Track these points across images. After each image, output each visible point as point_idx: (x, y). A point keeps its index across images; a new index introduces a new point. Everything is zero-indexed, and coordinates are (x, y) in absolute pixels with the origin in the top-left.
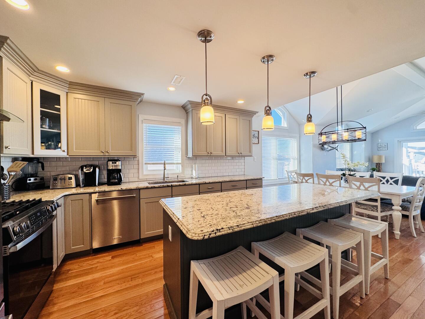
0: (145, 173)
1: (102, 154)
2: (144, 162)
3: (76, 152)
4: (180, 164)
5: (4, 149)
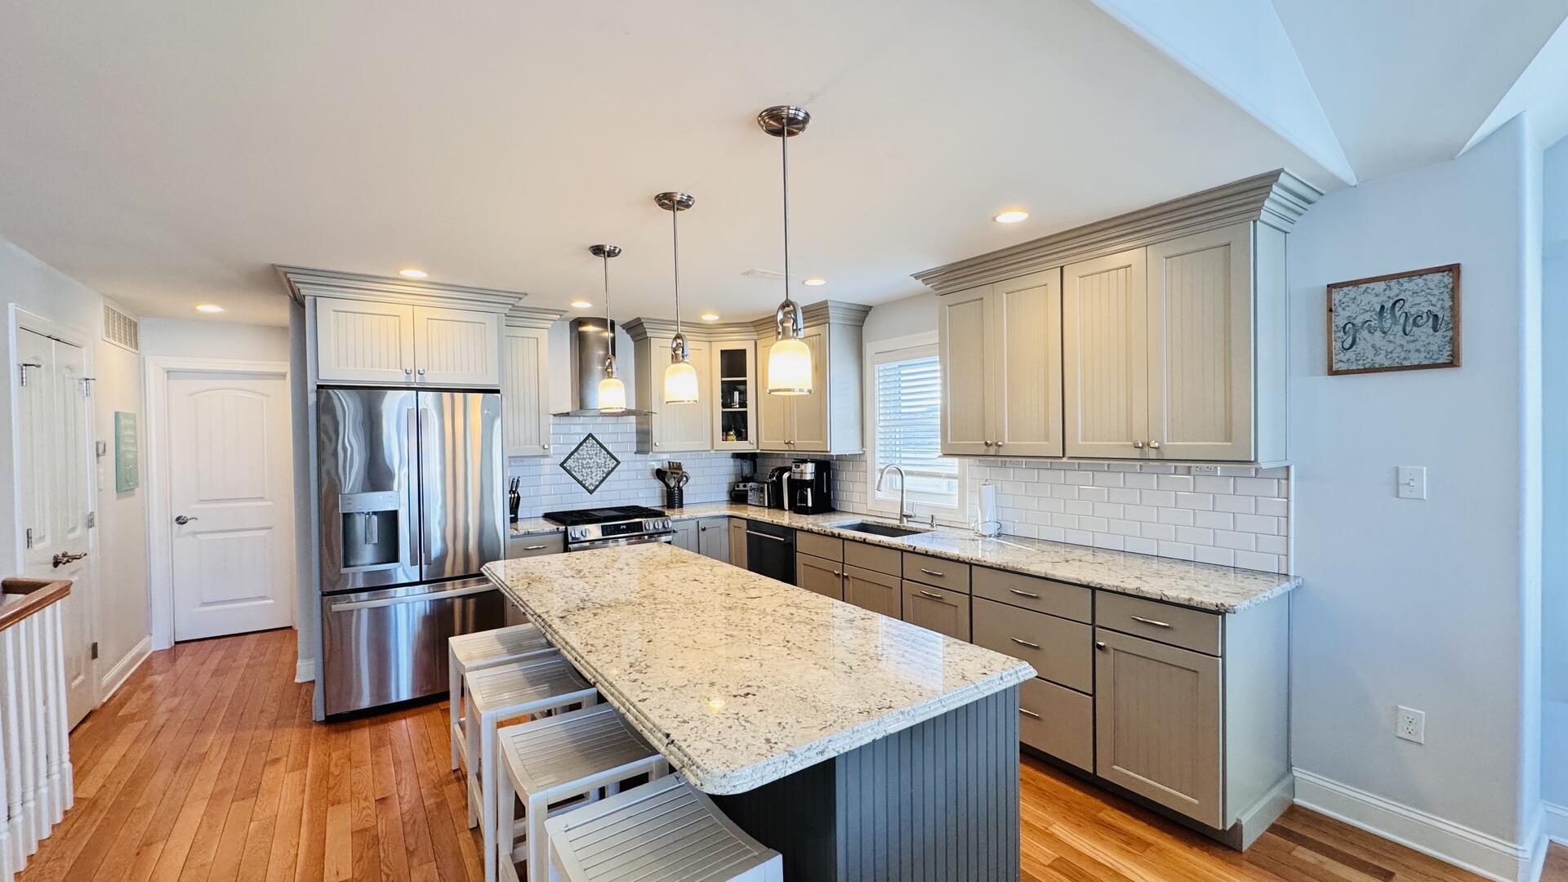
3: (765, 443)
4: (956, 478)
5: (654, 446)
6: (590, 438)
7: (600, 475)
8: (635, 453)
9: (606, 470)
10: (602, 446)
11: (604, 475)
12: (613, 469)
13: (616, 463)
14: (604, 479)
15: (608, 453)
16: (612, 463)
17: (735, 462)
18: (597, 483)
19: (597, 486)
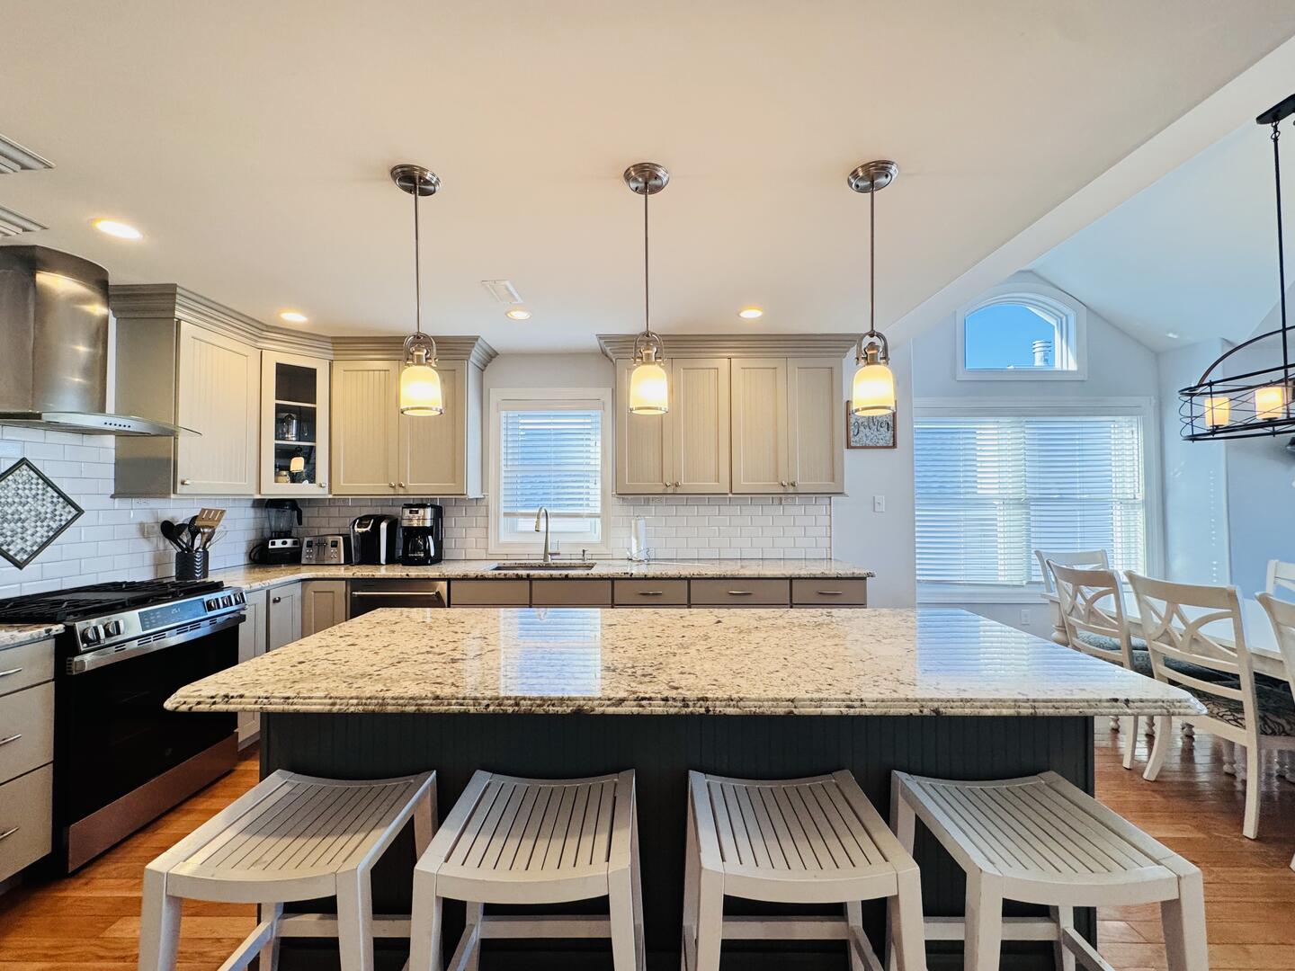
0: (503, 539)
1: (391, 491)
2: (503, 511)
3: (344, 487)
5: (179, 485)
6: (25, 467)
7: (42, 533)
8: (113, 497)
9: (54, 525)
10: (48, 482)
11: (51, 534)
12: (69, 523)
13: (74, 512)
14: (50, 540)
15: (61, 494)
16: (67, 513)
17: (255, 512)
18: (35, 548)
19: (35, 554)
